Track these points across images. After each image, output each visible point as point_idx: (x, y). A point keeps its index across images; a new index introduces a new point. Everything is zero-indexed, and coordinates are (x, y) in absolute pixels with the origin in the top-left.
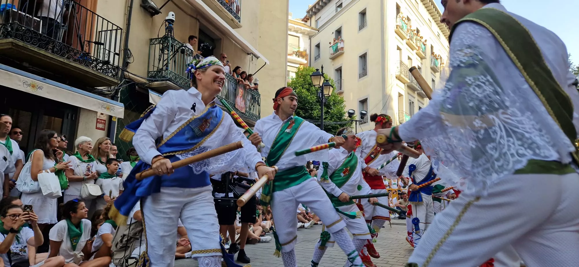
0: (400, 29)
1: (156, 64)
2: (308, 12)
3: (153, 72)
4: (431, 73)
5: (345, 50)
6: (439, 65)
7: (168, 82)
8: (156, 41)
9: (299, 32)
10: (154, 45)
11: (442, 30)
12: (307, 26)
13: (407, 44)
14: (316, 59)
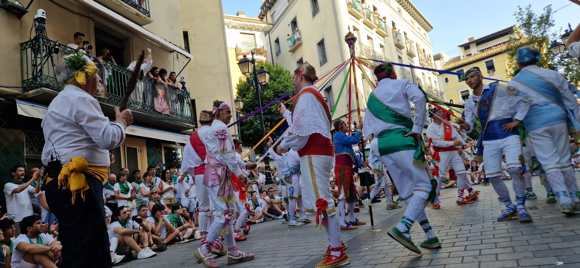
0: (353, 8)
1: (30, 72)
2: (262, 8)
3: (27, 81)
4: (396, 50)
5: (304, 40)
6: (404, 41)
7: (43, 88)
8: (27, 45)
9: (253, 29)
10: (25, 50)
11: (403, 5)
12: (263, 22)
13: (364, 23)
14: (277, 55)
